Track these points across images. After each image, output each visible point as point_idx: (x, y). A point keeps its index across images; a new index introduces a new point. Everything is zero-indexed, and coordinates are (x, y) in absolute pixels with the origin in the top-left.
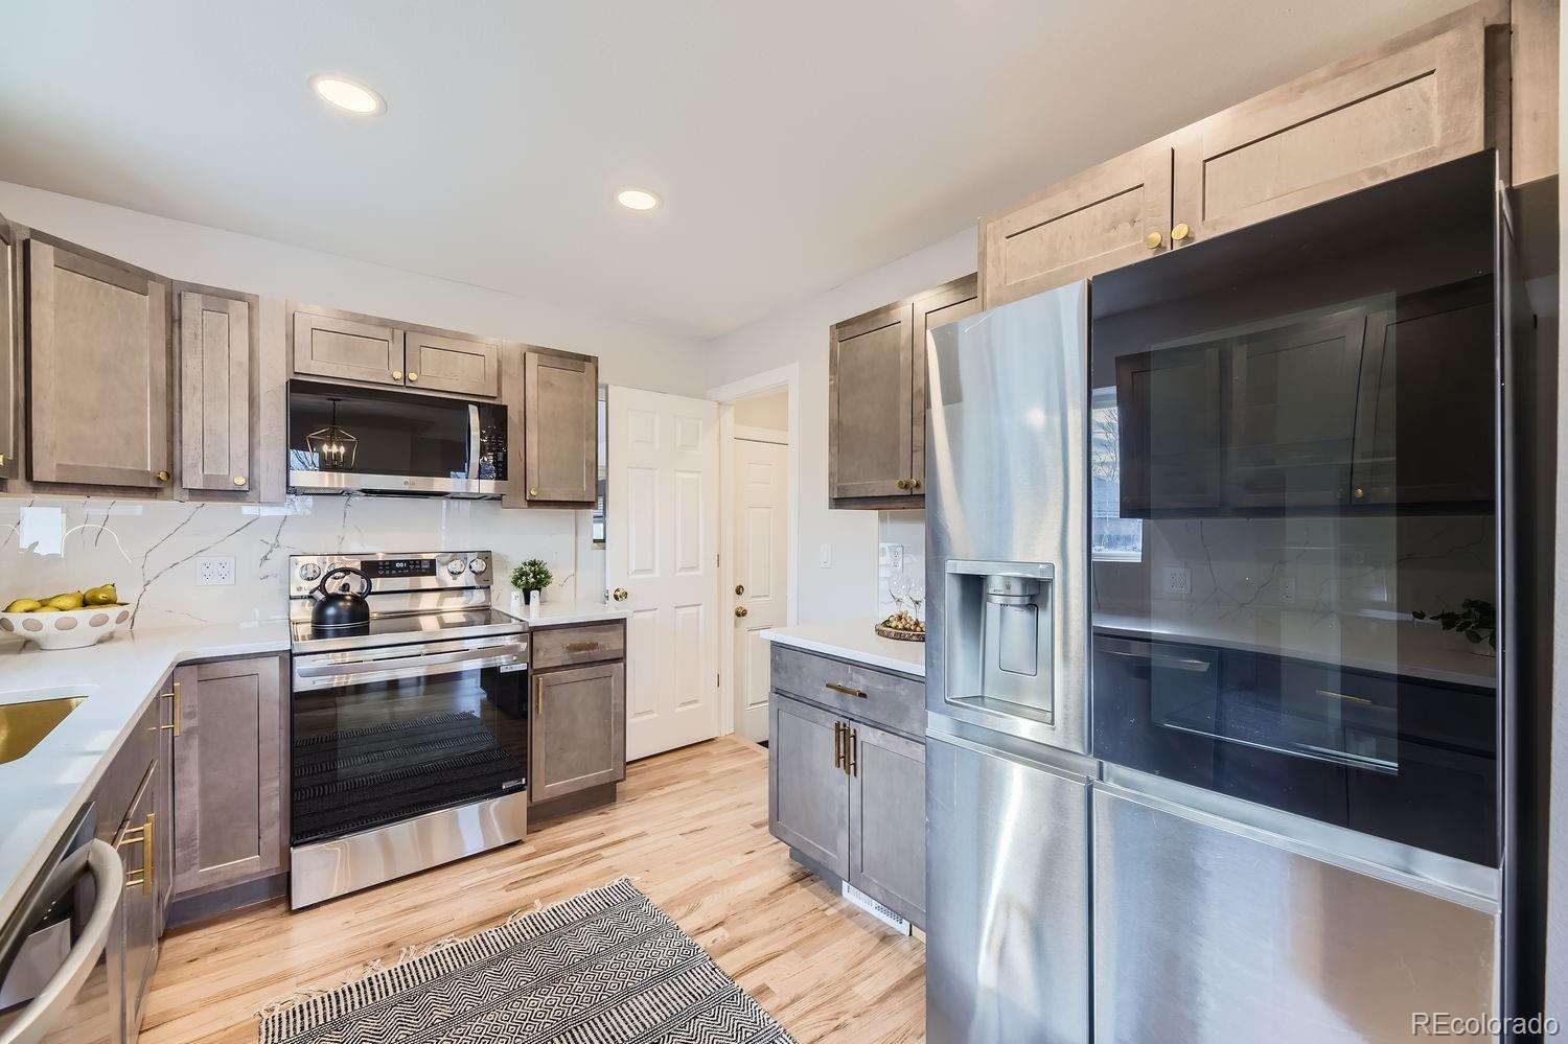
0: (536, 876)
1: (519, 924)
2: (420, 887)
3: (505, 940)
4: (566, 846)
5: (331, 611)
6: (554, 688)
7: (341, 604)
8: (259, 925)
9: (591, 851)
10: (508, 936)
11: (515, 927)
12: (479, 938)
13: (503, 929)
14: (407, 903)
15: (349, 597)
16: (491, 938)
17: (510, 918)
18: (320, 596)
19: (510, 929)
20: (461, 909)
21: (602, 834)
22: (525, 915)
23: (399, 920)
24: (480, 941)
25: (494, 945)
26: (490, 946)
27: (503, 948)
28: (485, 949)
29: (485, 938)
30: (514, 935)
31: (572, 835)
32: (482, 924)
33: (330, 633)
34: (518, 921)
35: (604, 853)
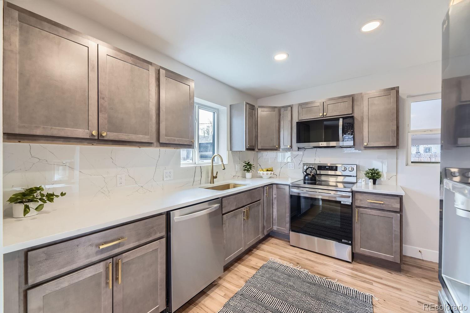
0: (344, 274)
1: (326, 281)
2: (315, 256)
3: (318, 282)
4: (364, 273)
5: (307, 177)
6: (364, 215)
7: (309, 176)
8: (285, 244)
9: (370, 280)
10: (320, 281)
11: (324, 280)
12: (313, 276)
13: (321, 279)
14: (309, 258)
15: (311, 175)
16: (316, 278)
17: (325, 278)
18: (305, 173)
19: (323, 280)
20: (318, 267)
21: (381, 278)
22: (329, 280)
23: (305, 260)
24: (313, 277)
25: (315, 280)
26: (314, 279)
27: (316, 282)
28: (312, 279)
29: (315, 277)
30: (322, 282)
31: (370, 271)
32: (318, 274)
33: (306, 183)
34: (326, 280)
35: (374, 284)
